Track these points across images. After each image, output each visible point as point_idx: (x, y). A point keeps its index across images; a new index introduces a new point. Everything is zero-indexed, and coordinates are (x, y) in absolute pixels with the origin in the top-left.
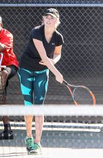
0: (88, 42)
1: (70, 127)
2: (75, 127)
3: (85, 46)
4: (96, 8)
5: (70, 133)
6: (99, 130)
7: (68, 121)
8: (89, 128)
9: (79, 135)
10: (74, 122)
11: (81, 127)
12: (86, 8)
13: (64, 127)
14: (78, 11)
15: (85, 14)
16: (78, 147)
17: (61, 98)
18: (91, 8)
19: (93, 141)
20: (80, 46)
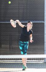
0: (39, 34)
1: (33, 62)
2: (35, 62)
3: (38, 35)
4: (41, 23)
5: (33, 63)
6: (42, 63)
7: (32, 60)
8: (39, 62)
9: (36, 64)
10: (34, 60)
11: (37, 62)
12: (38, 23)
13: (31, 62)
14: (35, 24)
15: (38, 25)
16: (36, 68)
17: (30, 52)
18: (39, 23)
19: (42, 66)
20: (36, 35)
